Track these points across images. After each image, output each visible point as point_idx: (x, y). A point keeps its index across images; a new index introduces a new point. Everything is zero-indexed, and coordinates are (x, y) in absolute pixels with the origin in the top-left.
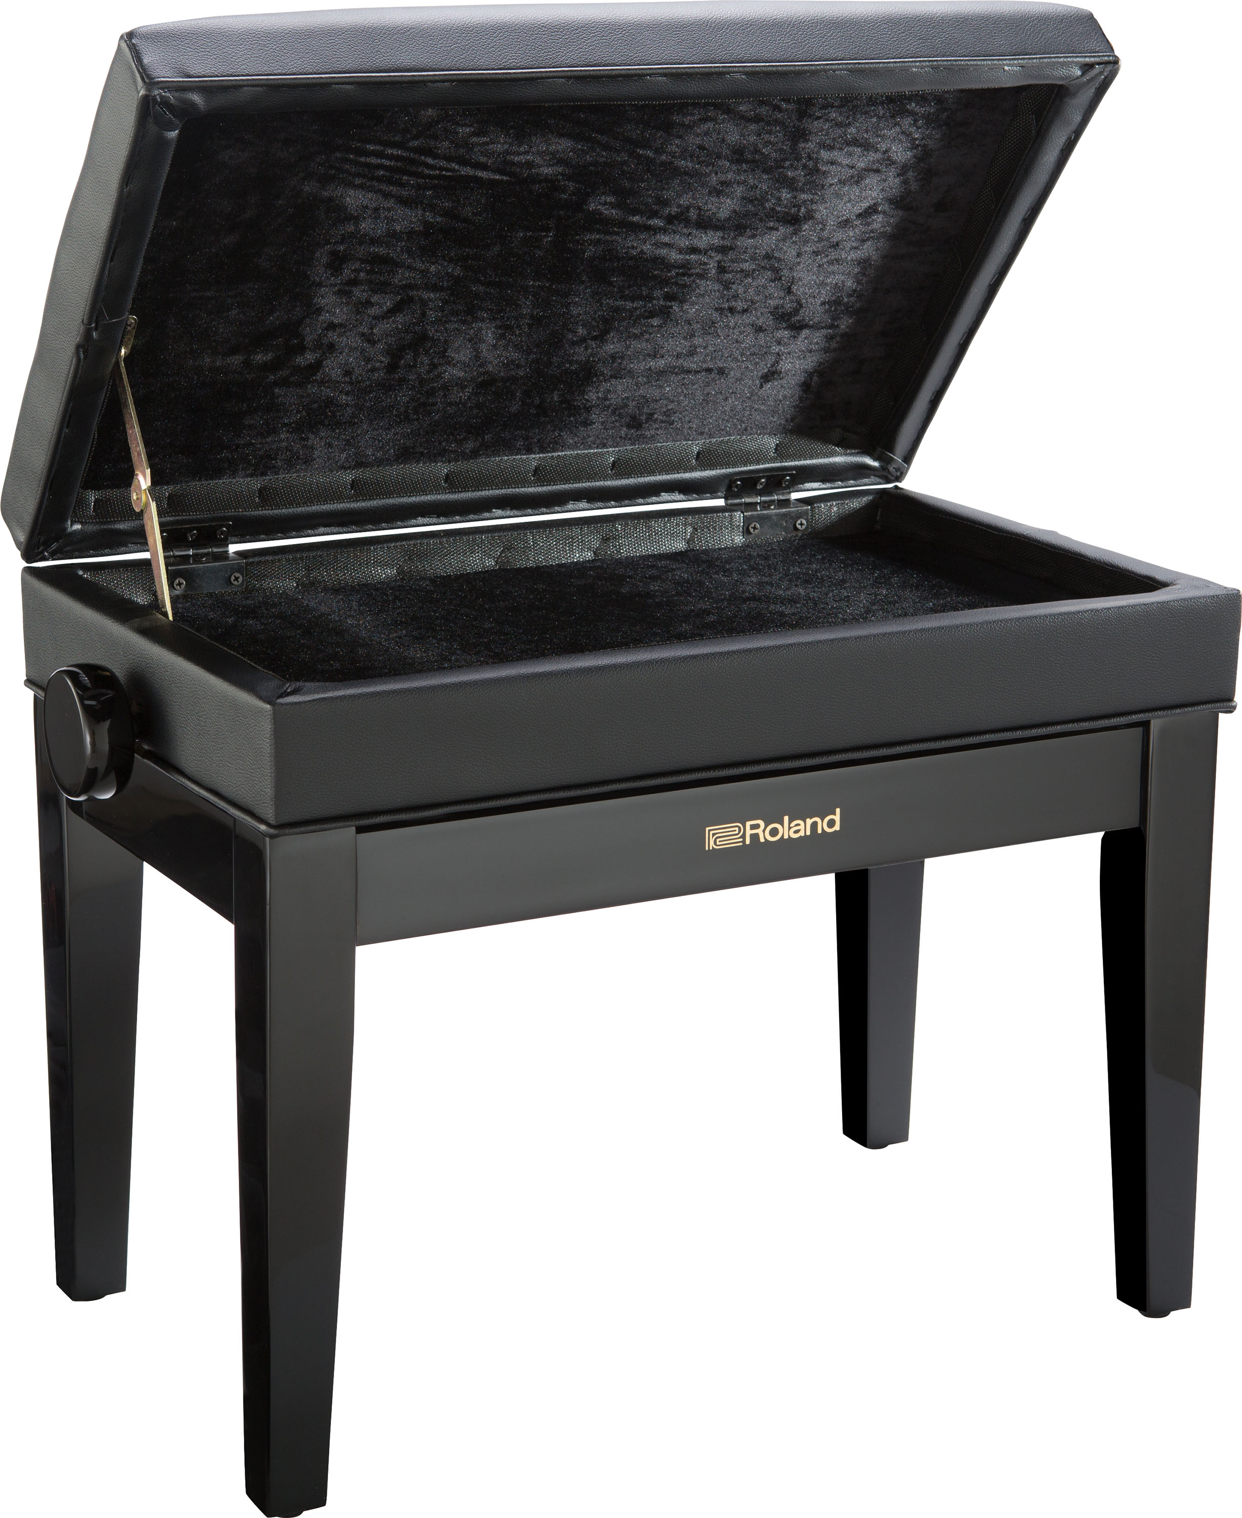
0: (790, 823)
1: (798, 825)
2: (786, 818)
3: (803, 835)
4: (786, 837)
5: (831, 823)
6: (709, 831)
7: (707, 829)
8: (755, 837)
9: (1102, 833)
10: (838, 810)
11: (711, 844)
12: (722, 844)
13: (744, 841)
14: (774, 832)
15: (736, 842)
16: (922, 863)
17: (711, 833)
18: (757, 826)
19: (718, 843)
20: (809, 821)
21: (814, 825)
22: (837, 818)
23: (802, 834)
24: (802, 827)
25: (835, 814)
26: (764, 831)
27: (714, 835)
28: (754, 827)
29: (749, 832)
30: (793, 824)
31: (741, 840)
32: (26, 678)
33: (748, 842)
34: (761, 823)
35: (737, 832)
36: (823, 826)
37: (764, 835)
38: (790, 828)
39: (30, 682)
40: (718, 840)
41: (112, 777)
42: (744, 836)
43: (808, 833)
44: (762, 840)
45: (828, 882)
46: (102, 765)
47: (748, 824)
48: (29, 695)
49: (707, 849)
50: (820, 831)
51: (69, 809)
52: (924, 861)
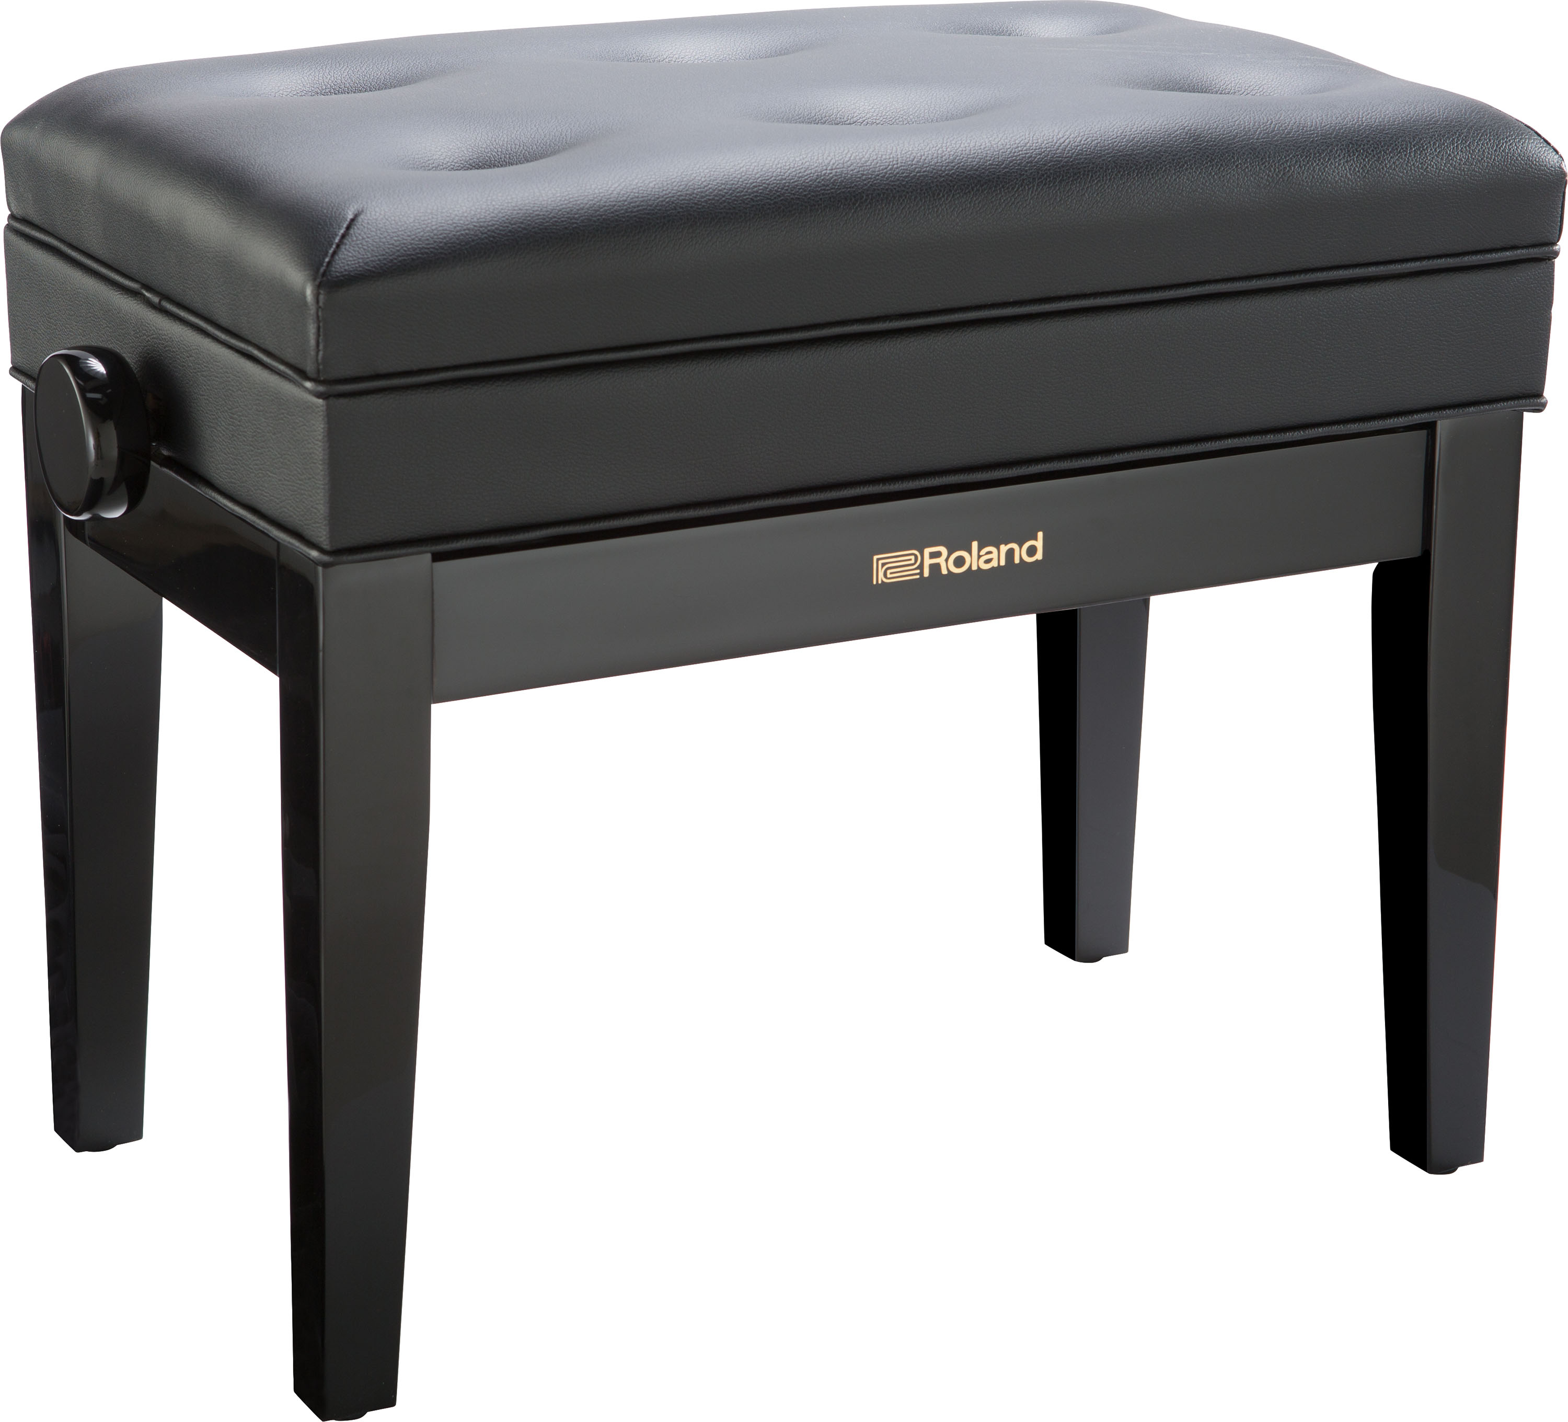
0: (979, 550)
1: (990, 553)
2: (975, 544)
3: (996, 565)
4: (974, 568)
5: (1032, 551)
6: (878, 560)
7: (875, 558)
8: (935, 568)
9: (1373, 566)
10: (1040, 535)
11: (879, 577)
12: (894, 577)
13: (921, 573)
14: (959, 562)
15: (911, 574)
16: (1146, 604)
17: (881, 562)
18: (938, 554)
19: (889, 576)
20: (1004, 548)
21: (1010, 553)
22: (1039, 543)
23: (994, 564)
24: (994, 555)
25: (1036, 539)
26: (947, 560)
27: (883, 565)
28: (934, 555)
29: (928, 562)
30: (983, 552)
31: (918, 571)
32: (11, 366)
33: (926, 573)
34: (944, 550)
35: (913, 562)
36: (1021, 554)
37: (947, 565)
38: (979, 557)
39: (17, 370)
40: (889, 572)
41: (123, 490)
42: (921, 567)
43: (1003, 563)
44: (944, 572)
45: (1027, 625)
46: (109, 475)
47: (927, 551)
48: (15, 387)
49: (875, 583)
50: (1017, 561)
51: (66, 530)
52: (1149, 599)
